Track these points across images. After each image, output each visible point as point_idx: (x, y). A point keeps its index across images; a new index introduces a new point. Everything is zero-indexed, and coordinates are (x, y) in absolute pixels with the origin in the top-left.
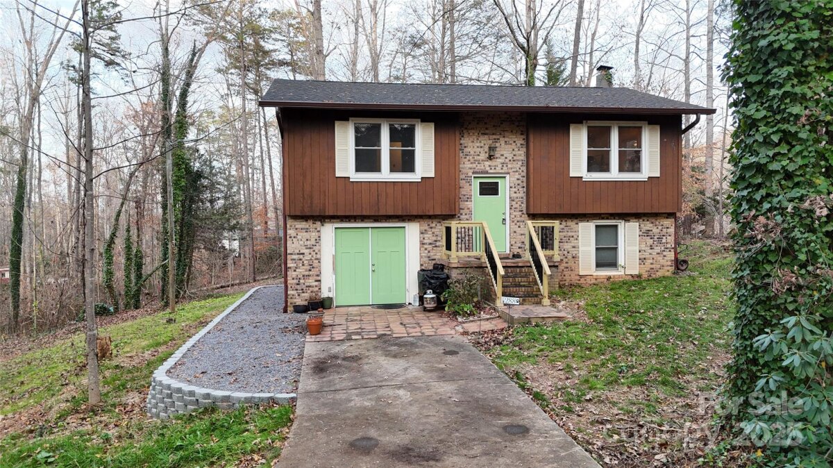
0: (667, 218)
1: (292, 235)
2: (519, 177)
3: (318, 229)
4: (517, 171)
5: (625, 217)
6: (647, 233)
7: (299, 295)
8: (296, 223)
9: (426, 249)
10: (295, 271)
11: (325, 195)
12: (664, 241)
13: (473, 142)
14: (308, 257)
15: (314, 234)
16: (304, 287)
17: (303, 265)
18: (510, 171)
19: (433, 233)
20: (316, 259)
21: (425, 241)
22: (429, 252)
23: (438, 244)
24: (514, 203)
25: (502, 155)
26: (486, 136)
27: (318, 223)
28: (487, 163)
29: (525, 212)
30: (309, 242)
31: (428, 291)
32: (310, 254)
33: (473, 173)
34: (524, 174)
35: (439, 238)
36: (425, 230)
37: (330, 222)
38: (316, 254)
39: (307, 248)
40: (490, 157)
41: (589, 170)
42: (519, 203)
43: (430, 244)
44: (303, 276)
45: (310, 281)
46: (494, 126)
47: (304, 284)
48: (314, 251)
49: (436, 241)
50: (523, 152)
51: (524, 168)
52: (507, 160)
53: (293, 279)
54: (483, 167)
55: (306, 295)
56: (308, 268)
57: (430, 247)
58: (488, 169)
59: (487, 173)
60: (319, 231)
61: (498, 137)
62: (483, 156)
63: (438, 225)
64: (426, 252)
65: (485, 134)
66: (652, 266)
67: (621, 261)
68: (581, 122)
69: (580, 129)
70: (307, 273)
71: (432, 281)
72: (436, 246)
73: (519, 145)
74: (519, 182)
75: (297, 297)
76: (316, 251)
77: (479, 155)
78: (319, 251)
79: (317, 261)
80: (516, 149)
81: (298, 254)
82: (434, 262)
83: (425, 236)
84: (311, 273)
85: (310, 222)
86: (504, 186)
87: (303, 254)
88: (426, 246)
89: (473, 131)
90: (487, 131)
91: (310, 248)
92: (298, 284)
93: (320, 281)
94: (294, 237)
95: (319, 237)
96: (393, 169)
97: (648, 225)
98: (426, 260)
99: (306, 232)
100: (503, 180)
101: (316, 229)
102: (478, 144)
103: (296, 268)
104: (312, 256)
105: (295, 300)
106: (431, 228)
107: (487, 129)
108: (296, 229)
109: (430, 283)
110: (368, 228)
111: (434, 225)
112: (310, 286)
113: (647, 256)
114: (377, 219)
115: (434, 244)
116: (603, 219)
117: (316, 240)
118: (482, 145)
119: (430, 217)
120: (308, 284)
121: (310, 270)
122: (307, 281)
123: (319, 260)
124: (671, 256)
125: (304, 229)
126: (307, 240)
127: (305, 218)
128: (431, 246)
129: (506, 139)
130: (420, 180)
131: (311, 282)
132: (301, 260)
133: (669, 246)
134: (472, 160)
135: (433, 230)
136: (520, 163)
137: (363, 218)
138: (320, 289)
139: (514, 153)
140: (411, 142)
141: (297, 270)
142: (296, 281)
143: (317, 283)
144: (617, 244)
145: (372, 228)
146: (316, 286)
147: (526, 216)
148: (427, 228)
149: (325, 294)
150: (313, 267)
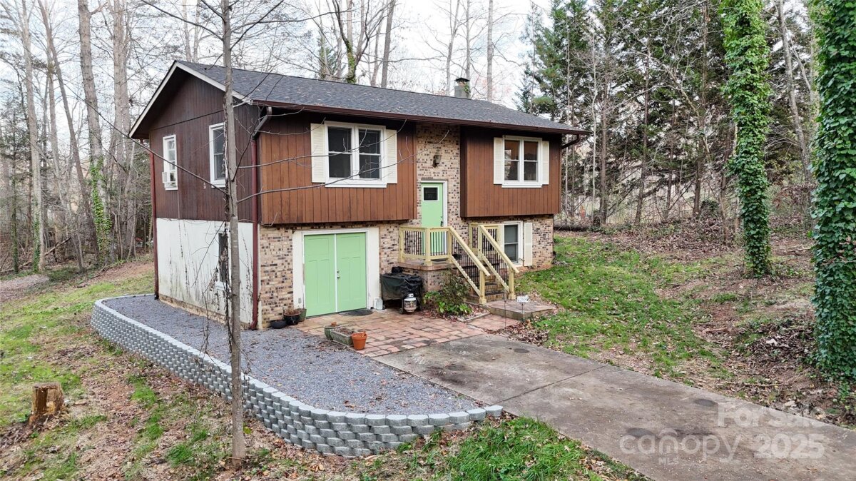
0: (549, 218)
1: (265, 246)
2: (455, 183)
3: (290, 238)
4: (453, 178)
5: (523, 218)
6: (537, 231)
7: (272, 310)
8: (268, 232)
9: (385, 253)
10: (268, 284)
11: (302, 202)
12: (547, 237)
13: (421, 150)
14: (281, 268)
15: (286, 243)
16: (277, 300)
17: (276, 277)
18: (449, 178)
19: (391, 237)
20: (288, 270)
21: (385, 246)
22: (388, 256)
23: (395, 248)
24: (451, 207)
25: (443, 163)
26: (431, 145)
27: (290, 231)
28: (433, 170)
29: (459, 215)
30: (281, 252)
31: (411, 295)
32: (283, 264)
33: (422, 179)
34: (459, 181)
35: (396, 243)
36: (385, 235)
37: (301, 230)
38: (289, 264)
39: (279, 259)
40: (435, 165)
41: (506, 178)
42: (455, 207)
43: (389, 248)
44: (277, 288)
45: (284, 293)
46: (437, 135)
47: (277, 297)
48: (286, 261)
49: (393, 245)
50: (457, 161)
51: (459, 176)
52: (447, 168)
53: (266, 293)
54: (429, 174)
55: (280, 309)
56: (281, 279)
57: (388, 251)
58: (433, 175)
59: (432, 179)
60: (291, 240)
61: (439, 146)
62: (430, 163)
63: (396, 229)
64: (386, 256)
65: (430, 143)
66: (540, 258)
67: (520, 255)
68: (500, 136)
69: (500, 142)
70: (280, 285)
72: (393, 250)
73: (455, 154)
74: (455, 188)
75: (271, 312)
76: (289, 261)
77: (426, 162)
78: (292, 260)
79: (290, 272)
80: (453, 158)
81: (271, 265)
82: (392, 266)
83: (385, 240)
84: (284, 285)
85: (282, 230)
86: (442, 192)
87: (276, 265)
88: (385, 251)
89: (422, 140)
90: (432, 140)
91: (283, 258)
92: (271, 298)
93: (292, 292)
94: (267, 247)
95: (291, 246)
96: (362, 175)
97: (538, 225)
98: (386, 263)
99: (279, 241)
100: (441, 185)
101: (288, 237)
102: (425, 152)
103: (269, 280)
104: (285, 267)
105: (268, 316)
106: (390, 232)
107: (432, 138)
108: (269, 238)
110: (333, 234)
111: (391, 230)
112: (282, 299)
113: (538, 250)
114: (343, 225)
115: (392, 248)
116: (510, 220)
117: (288, 249)
118: (428, 153)
119: (389, 222)
120: (281, 297)
121: (283, 282)
122: (280, 293)
123: (291, 270)
124: (550, 249)
125: (276, 238)
126: (280, 250)
127: (277, 226)
129: (446, 148)
130: (385, 187)
132: (273, 271)
133: (549, 241)
134: (421, 168)
135: (391, 234)
136: (456, 171)
137: (332, 225)
138: (292, 301)
139: (452, 161)
140: (377, 149)
141: (270, 283)
142: (269, 295)
143: (289, 295)
144: (517, 240)
145: (337, 234)
146: (289, 299)
147: (460, 219)
148: (386, 232)
149: (297, 305)
150: (286, 279)
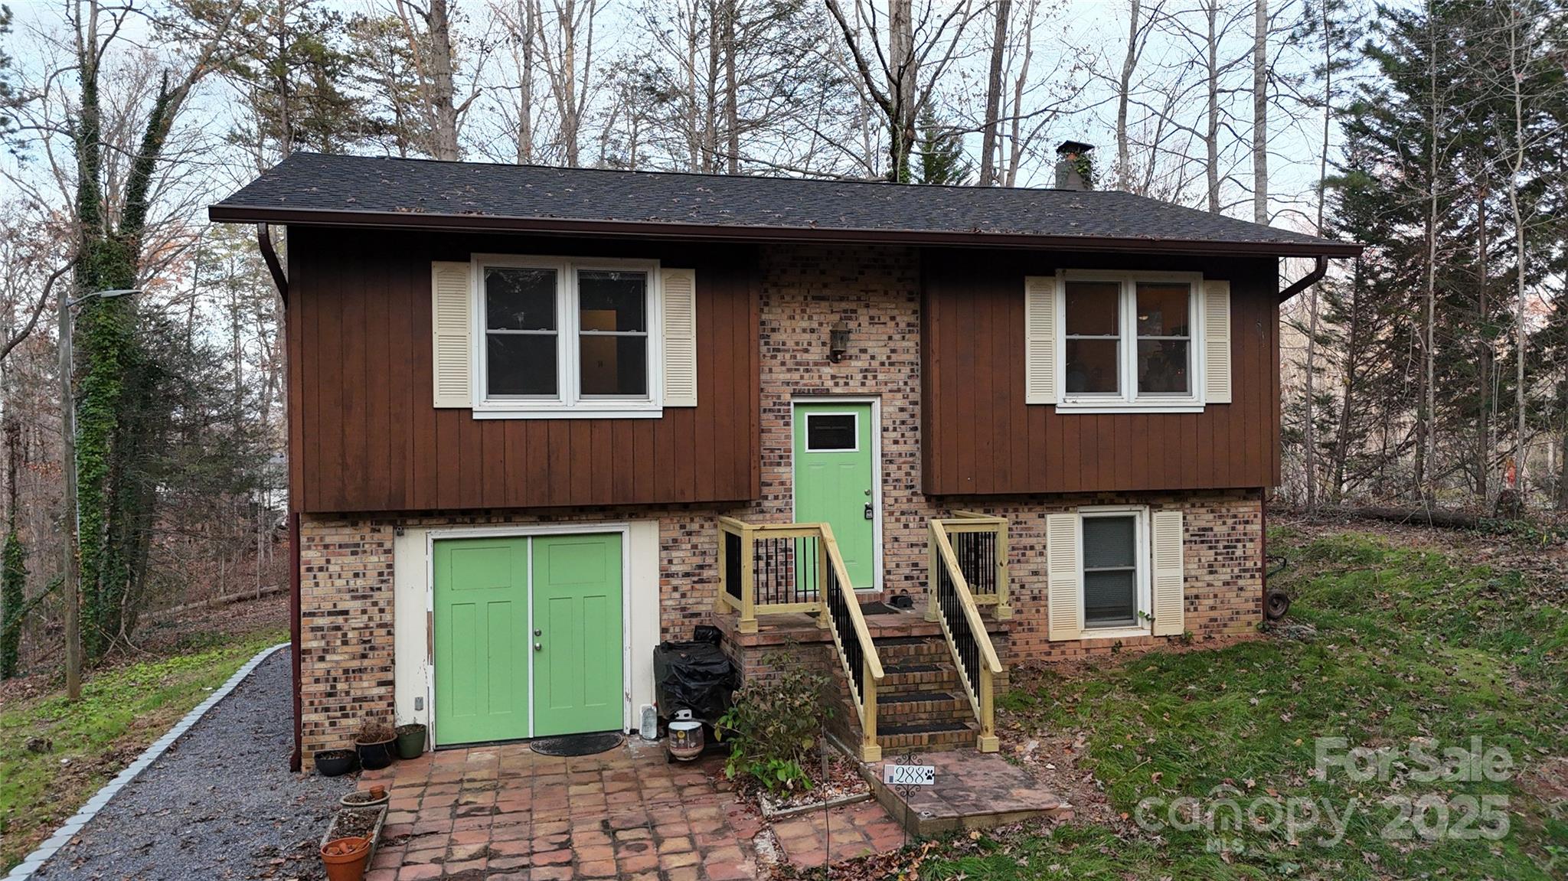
0: (1245, 499)
1: (315, 564)
2: (905, 404)
3: (388, 545)
4: (899, 390)
5: (1153, 499)
6: (1198, 538)
7: (333, 724)
8: (324, 531)
9: (675, 589)
10: (322, 659)
11: (405, 458)
12: (1239, 552)
13: (792, 318)
14: (359, 621)
15: (375, 559)
16: (347, 701)
17: (345, 643)
18: (883, 389)
19: (695, 547)
20: (380, 626)
21: (674, 569)
22: (683, 596)
23: (707, 574)
24: (893, 468)
25: (864, 351)
26: (824, 304)
27: (387, 530)
28: (827, 371)
29: (918, 489)
30: (360, 582)
31: (681, 713)
32: (364, 612)
33: (793, 395)
34: (916, 396)
35: (709, 560)
36: (675, 541)
37: (420, 525)
38: (382, 611)
39: (354, 598)
40: (835, 357)
41: (1070, 389)
42: (906, 468)
43: (687, 575)
44: (346, 671)
45: (365, 684)
46: (843, 279)
47: (347, 693)
48: (375, 604)
49: (701, 567)
50: (911, 344)
51: (916, 383)
52: (875, 364)
53: (317, 681)
54: (818, 382)
55: (353, 724)
56: (360, 649)
57: (684, 584)
58: (829, 384)
59: (827, 393)
60: (388, 551)
61: (853, 306)
62: (817, 353)
63: (706, 525)
64: (677, 595)
65: (823, 299)
66: (1214, 614)
67: (1143, 604)
68: (1049, 272)
69: (1048, 289)
70: (356, 664)
71: (692, 685)
72: (701, 581)
73: (903, 325)
74: (905, 416)
75: (329, 730)
76: (382, 604)
77: (806, 351)
78: (391, 602)
79: (383, 631)
80: (897, 337)
81: (330, 614)
82: (695, 621)
83: (674, 554)
84: (366, 663)
85: (366, 530)
86: (869, 425)
87: (346, 613)
88: (675, 582)
89: (792, 291)
90: (826, 292)
91: (364, 597)
92: (330, 695)
93: (392, 683)
94: (321, 569)
95: (390, 566)
96: (589, 386)
97: (1203, 518)
98: (676, 616)
99: (354, 553)
100: (865, 410)
101: (380, 545)
102: (805, 324)
103: (325, 651)
104: (370, 619)
105: (322, 739)
106: (689, 534)
107: (825, 286)
108: (326, 547)
109: (686, 690)
110: (526, 537)
111: (695, 526)
112: (364, 699)
113: (1200, 588)
114: (546, 515)
115: (697, 576)
116: (1101, 503)
117: (381, 574)
118: (815, 325)
119: (687, 508)
120: (359, 694)
121: (364, 656)
122: (354, 684)
123: (389, 628)
124: (1254, 587)
125: (347, 546)
126: (356, 575)
127: (348, 517)
128: (688, 581)
129: (873, 312)
130: (660, 415)
131: (367, 686)
132: (338, 628)
133: (1250, 564)
134: (790, 364)
135: (694, 540)
136: (906, 370)
137: (510, 515)
138: (391, 704)
139: (892, 344)
140: (636, 317)
141: (328, 657)
142: (323, 687)
143: (382, 690)
144: (1133, 562)
145: (533, 537)
146: (381, 698)
147: (923, 499)
148: (677, 533)
149: (406, 715)
150: (372, 648)
